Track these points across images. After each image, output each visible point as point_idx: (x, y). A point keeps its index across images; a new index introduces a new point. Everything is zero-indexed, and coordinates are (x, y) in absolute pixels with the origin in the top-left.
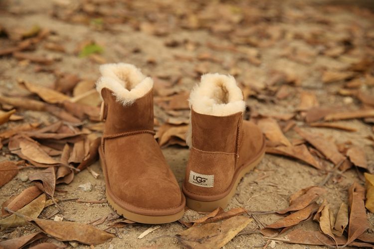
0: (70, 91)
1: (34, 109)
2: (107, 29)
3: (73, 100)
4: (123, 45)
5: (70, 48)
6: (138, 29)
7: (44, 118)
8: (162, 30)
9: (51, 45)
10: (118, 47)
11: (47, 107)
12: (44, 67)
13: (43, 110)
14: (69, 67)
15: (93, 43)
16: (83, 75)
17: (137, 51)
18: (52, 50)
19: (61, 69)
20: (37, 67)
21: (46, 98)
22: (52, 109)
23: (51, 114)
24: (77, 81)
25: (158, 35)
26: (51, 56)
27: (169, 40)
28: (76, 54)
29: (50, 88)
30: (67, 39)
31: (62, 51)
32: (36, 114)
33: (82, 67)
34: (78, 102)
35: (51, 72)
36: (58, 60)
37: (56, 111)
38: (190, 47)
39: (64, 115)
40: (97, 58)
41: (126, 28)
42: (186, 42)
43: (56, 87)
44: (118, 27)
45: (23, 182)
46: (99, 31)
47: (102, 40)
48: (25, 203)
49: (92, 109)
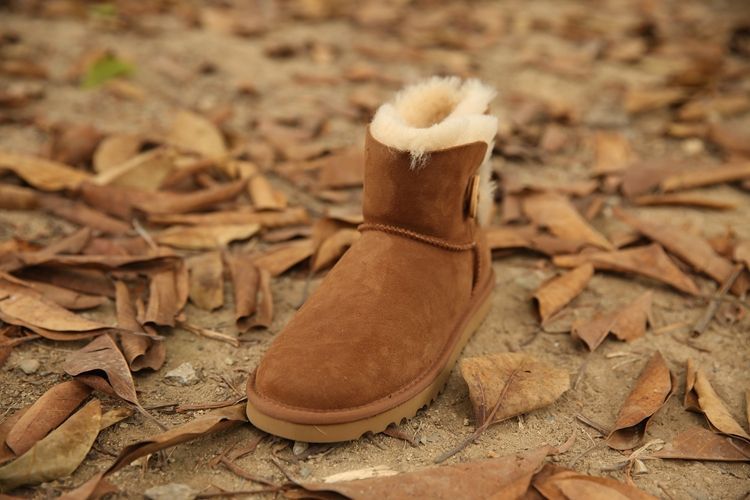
0: (85, 161)
1: (11, 206)
2: (128, 26)
3: (102, 179)
4: (176, 58)
5: (56, 68)
6: (196, 24)
7: (37, 226)
8: (251, 23)
9: (13, 65)
10: (164, 63)
11: (38, 199)
13: (32, 207)
14: (64, 107)
15: (110, 56)
16: (103, 126)
17: (208, 70)
18: (18, 75)
19: (49, 115)
21: (35, 179)
22: (52, 203)
23: (51, 214)
24: (97, 140)
25: (245, 34)
26: (18, 89)
27: (274, 41)
28: (75, 82)
29: (40, 156)
31: (41, 76)
32: (18, 219)
33: (95, 109)
34: (113, 184)
35: (28, 122)
36: (38, 97)
37: (65, 208)
38: (323, 56)
39: (85, 214)
40: (125, 87)
41: (170, 23)
42: (309, 47)
43: (56, 153)
44: (151, 22)
45: (28, 375)
46: (114, 33)
47: (127, 50)
48: (49, 426)
49: (150, 198)
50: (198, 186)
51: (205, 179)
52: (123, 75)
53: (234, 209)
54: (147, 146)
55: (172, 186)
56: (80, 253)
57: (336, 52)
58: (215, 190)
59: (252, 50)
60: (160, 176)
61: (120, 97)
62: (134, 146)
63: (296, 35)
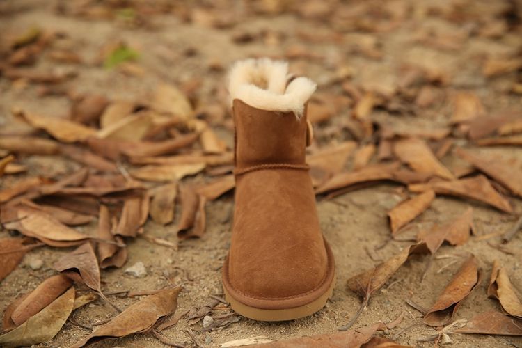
0: (95, 121)
1: (42, 153)
2: (141, 24)
3: (102, 134)
4: (170, 46)
5: (88, 56)
6: (188, 20)
7: (58, 166)
8: (225, 18)
9: (59, 55)
10: (162, 50)
11: (60, 148)
12: (52, 88)
13: (55, 153)
14: (89, 85)
15: (123, 46)
16: (113, 95)
17: (191, 53)
18: (62, 61)
19: (78, 89)
20: (40, 89)
21: (59, 134)
22: (68, 150)
23: (68, 158)
24: (103, 106)
25: (221, 27)
26: (60, 71)
27: (238, 32)
28: (99, 65)
29: (63, 118)
30: (83, 44)
31: (77, 61)
32: (46, 162)
33: (111, 83)
34: (111, 137)
35: (63, 94)
36: (72, 77)
37: (77, 154)
38: (272, 41)
39: (91, 159)
40: (132, 68)
41: (171, 20)
42: (263, 35)
43: (75, 116)
44: (158, 20)
45: (35, 270)
46: (131, 29)
47: (136, 41)
48: (41, 306)
49: (133, 146)
50: (169, 137)
51: (174, 132)
52: (132, 59)
53: (189, 153)
54: (138, 109)
55: (151, 138)
56: (81, 185)
57: (282, 37)
58: (179, 139)
59: (224, 38)
60: (142, 130)
61: (128, 75)
62: (129, 109)
63: (255, 26)
